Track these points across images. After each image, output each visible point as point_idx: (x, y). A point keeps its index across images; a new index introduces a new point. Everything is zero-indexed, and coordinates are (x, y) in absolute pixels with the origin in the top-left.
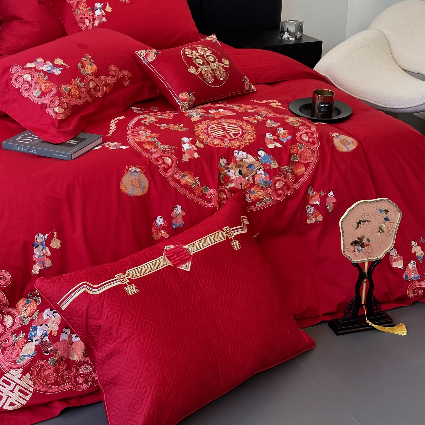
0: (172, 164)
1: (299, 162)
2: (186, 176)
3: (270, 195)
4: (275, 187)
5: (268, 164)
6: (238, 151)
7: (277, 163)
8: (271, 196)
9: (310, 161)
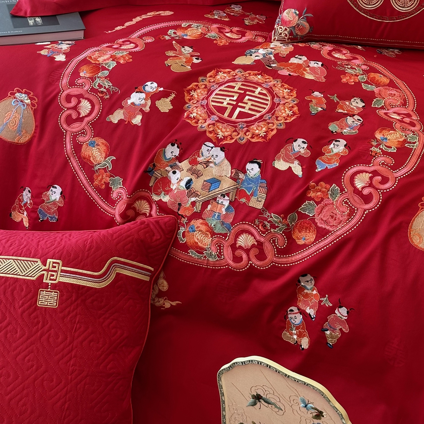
0: (86, 116)
1: (313, 220)
2: (98, 145)
3: (220, 250)
4: (236, 241)
5: (249, 194)
6: (212, 145)
7: (264, 201)
8: (220, 253)
9: (331, 229)
